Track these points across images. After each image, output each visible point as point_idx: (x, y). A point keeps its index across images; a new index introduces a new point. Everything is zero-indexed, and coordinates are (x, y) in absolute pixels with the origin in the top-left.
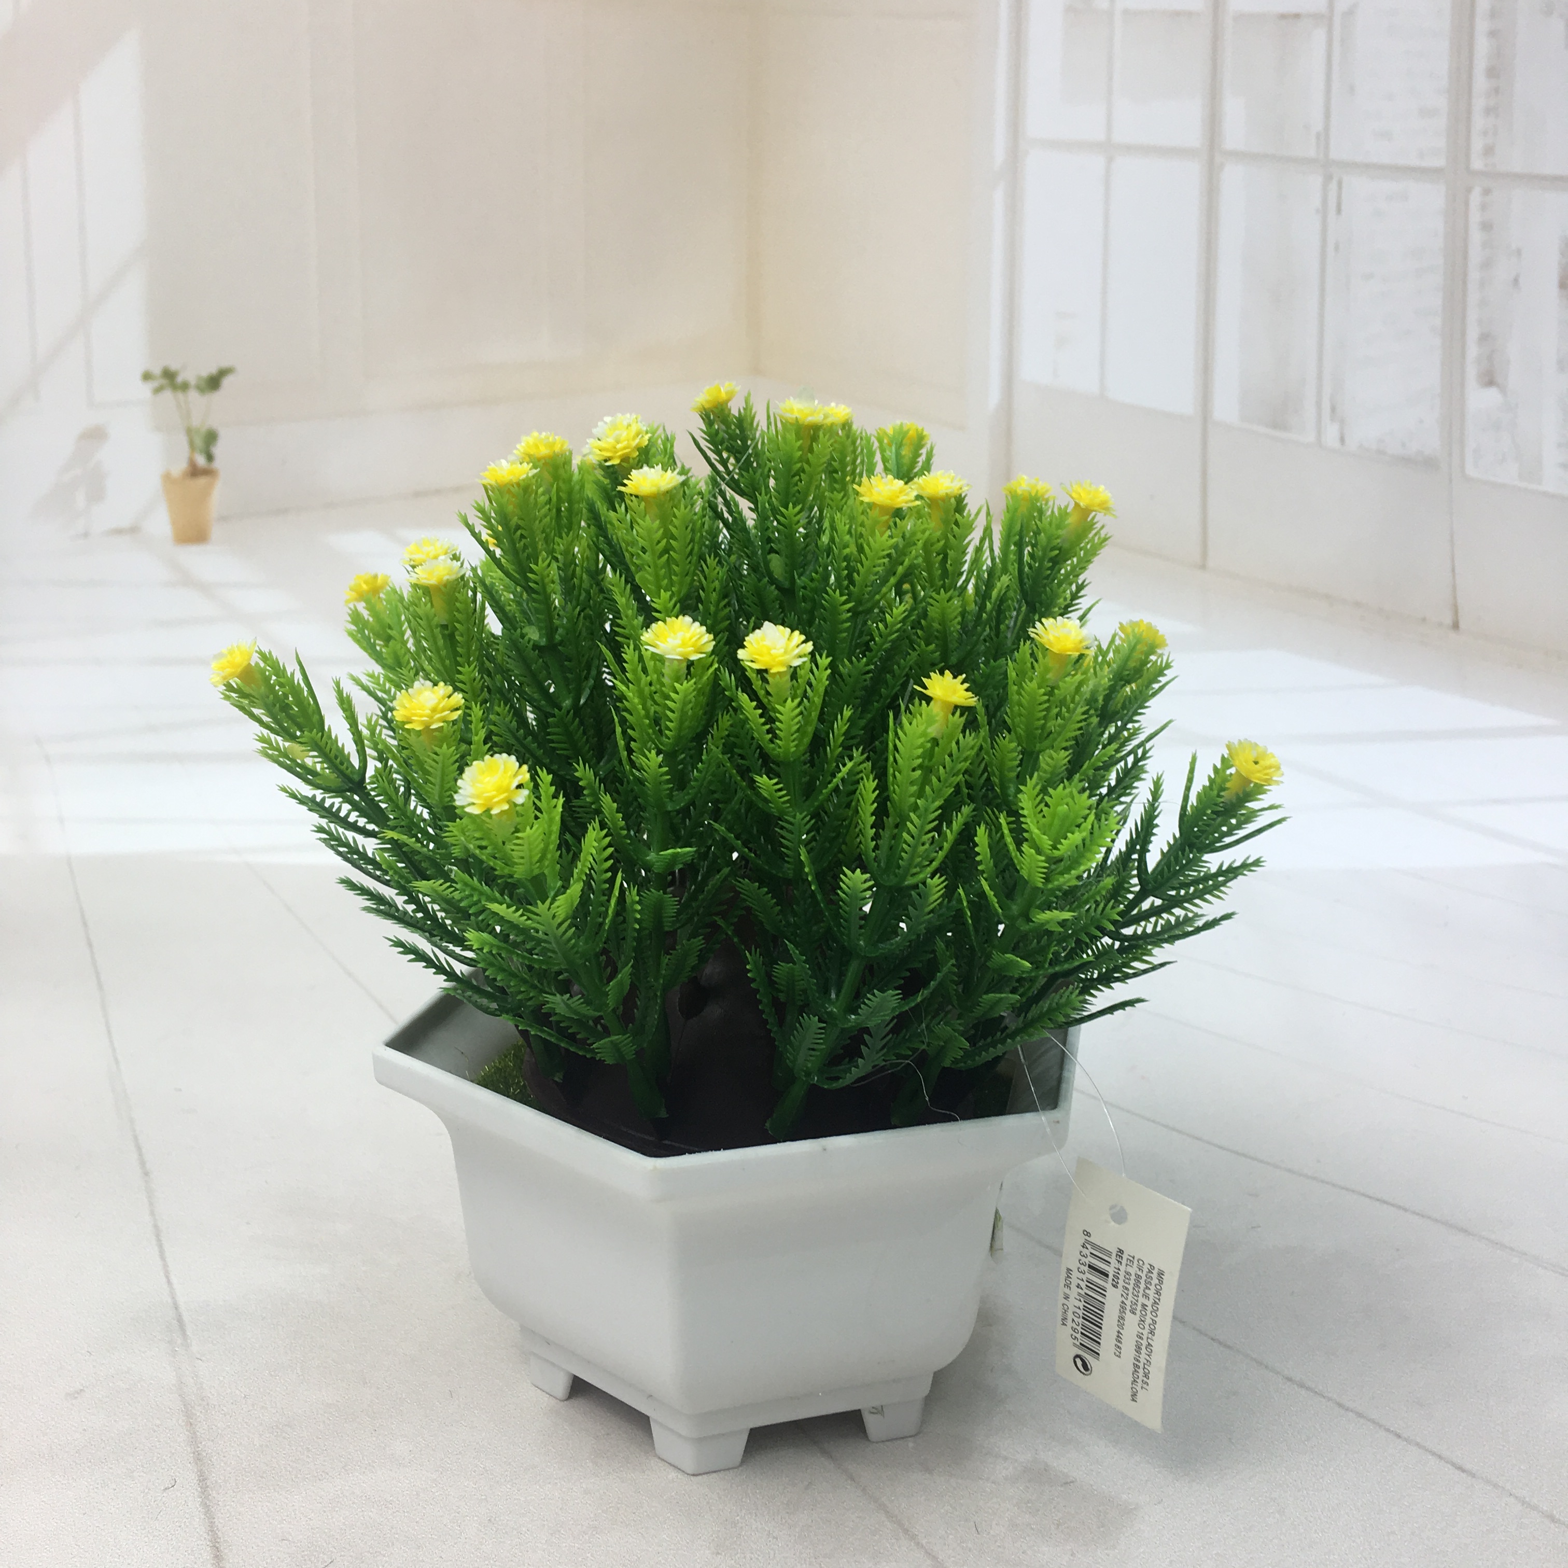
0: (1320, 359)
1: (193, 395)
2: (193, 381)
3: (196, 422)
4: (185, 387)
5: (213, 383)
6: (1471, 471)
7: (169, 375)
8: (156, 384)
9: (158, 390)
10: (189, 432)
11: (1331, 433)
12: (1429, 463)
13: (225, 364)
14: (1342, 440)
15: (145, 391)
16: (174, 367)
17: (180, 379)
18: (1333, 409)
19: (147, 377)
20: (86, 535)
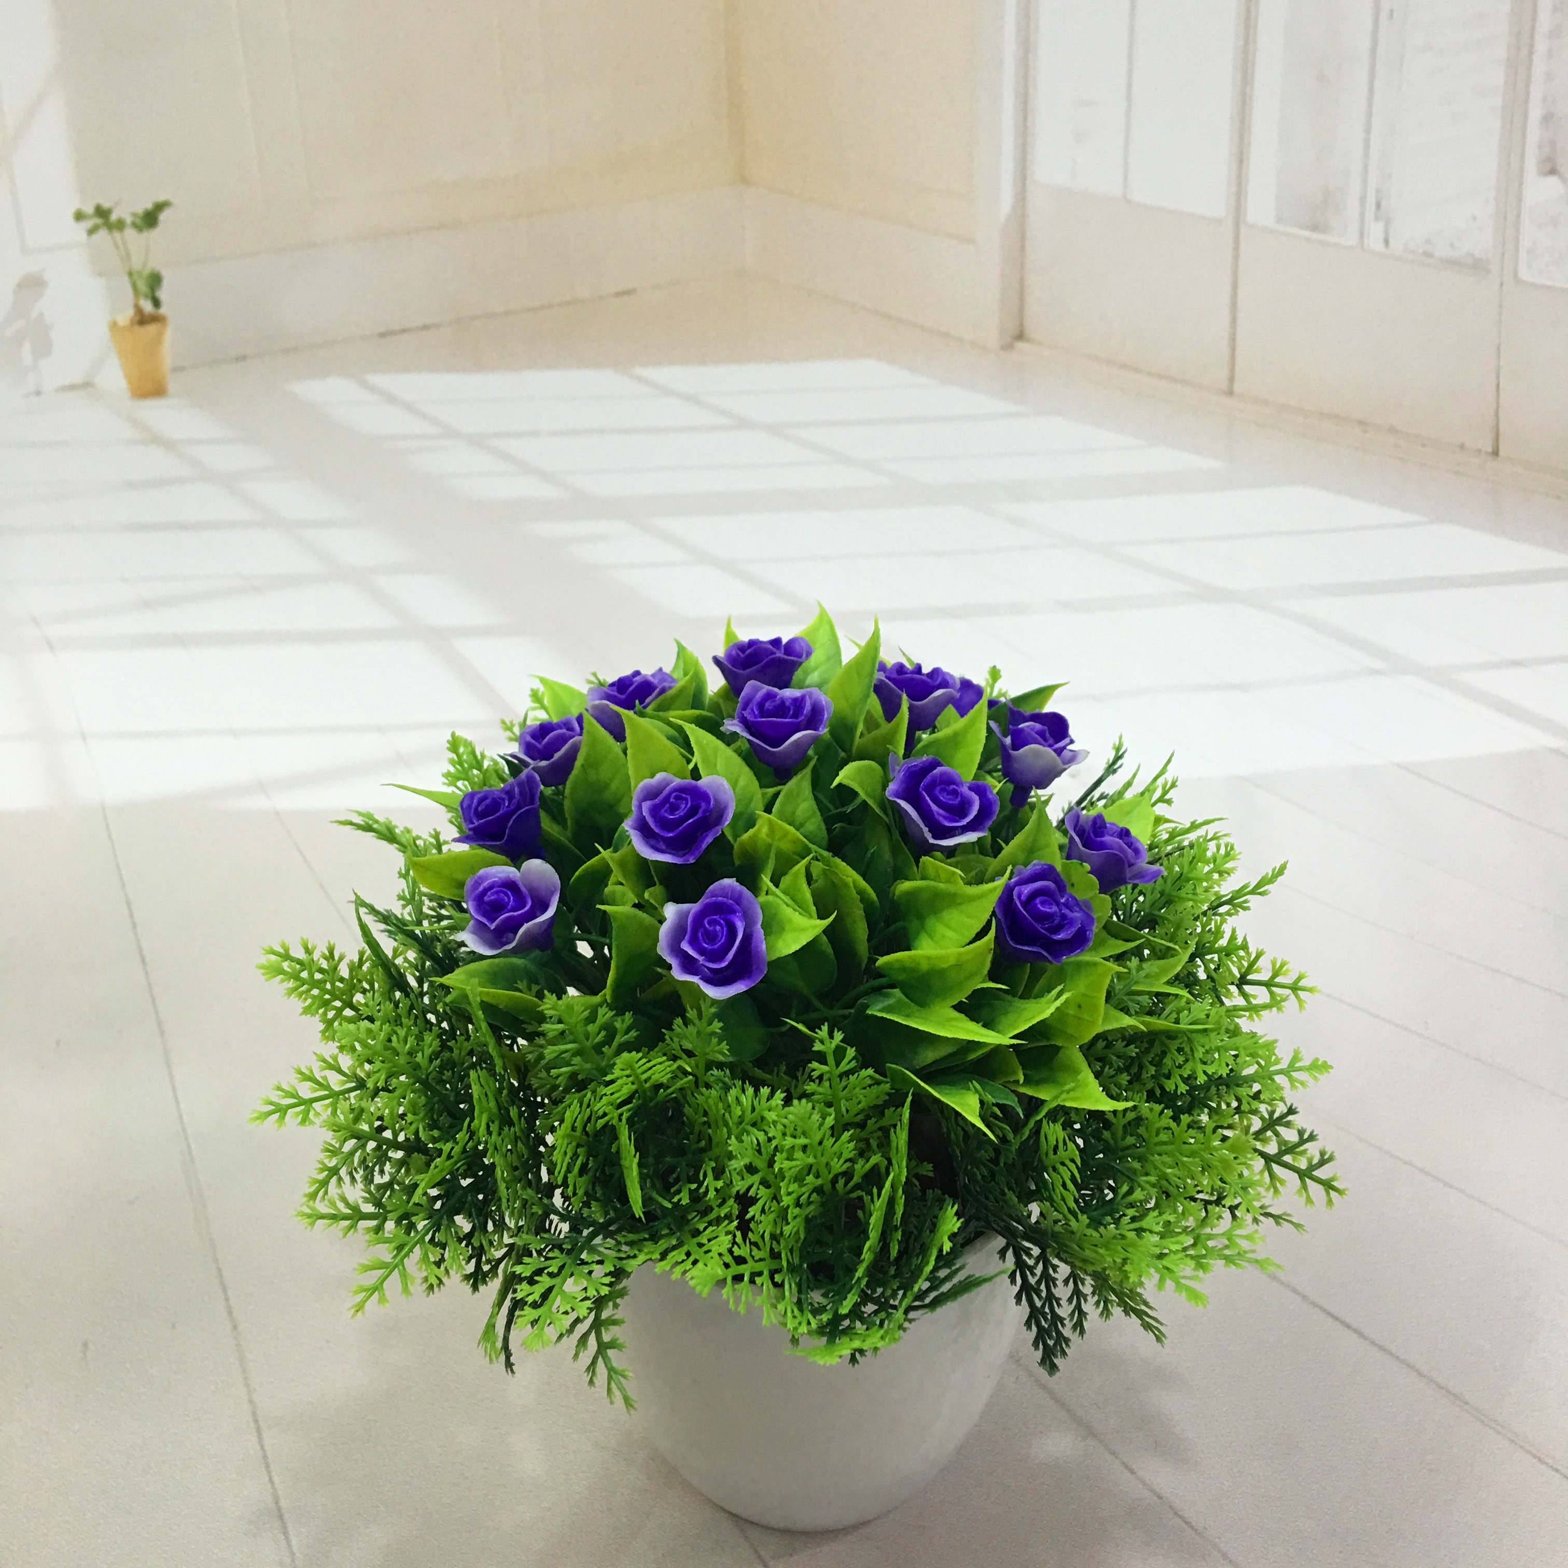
0: (1367, 146)
1: (130, 233)
2: (129, 220)
3: (136, 264)
4: (120, 225)
5: (150, 219)
6: (1525, 274)
7: (102, 213)
8: (89, 224)
9: (91, 231)
10: (130, 274)
11: (1375, 230)
12: (1478, 266)
13: (162, 198)
14: (1386, 242)
15: (79, 232)
16: (106, 205)
17: (114, 217)
18: (1378, 206)
19: (79, 216)
20: (38, 393)
